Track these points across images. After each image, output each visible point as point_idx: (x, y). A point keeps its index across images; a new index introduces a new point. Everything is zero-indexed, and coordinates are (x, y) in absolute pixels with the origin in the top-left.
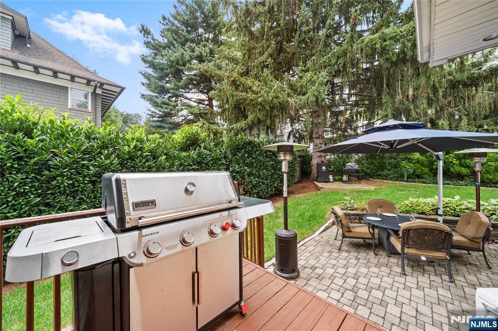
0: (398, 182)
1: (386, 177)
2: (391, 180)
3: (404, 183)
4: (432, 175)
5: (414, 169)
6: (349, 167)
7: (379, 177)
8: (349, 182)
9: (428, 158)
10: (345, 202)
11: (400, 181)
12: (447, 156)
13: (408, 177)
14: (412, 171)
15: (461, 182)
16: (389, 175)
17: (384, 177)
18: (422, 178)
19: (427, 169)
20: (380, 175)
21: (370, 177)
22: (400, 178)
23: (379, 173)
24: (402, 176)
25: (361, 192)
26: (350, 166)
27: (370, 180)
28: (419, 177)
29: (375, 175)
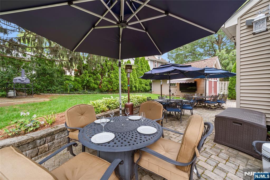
0: (63, 94)
1: (55, 92)
2: (59, 93)
3: (68, 95)
4: (82, 89)
5: (74, 85)
6: (18, 81)
7: (49, 91)
8: (17, 96)
9: (81, 79)
10: (21, 121)
11: (65, 94)
12: (89, 78)
13: (70, 91)
14: (73, 87)
15: (95, 92)
16: (57, 90)
17: (53, 91)
18: (78, 91)
19: (80, 85)
20: (50, 90)
21: (41, 92)
22: (65, 91)
23: (49, 89)
24: (66, 90)
25: (37, 104)
26: (20, 80)
27: (40, 95)
28: (76, 90)
29: (45, 90)
